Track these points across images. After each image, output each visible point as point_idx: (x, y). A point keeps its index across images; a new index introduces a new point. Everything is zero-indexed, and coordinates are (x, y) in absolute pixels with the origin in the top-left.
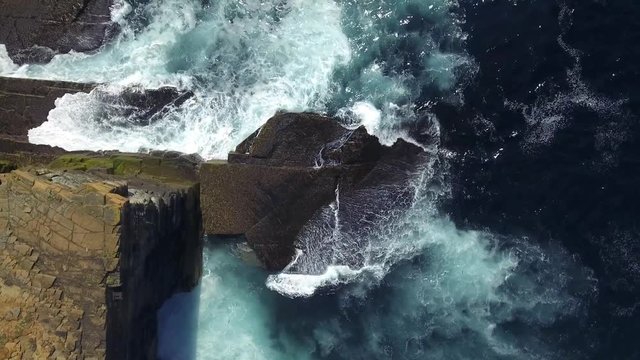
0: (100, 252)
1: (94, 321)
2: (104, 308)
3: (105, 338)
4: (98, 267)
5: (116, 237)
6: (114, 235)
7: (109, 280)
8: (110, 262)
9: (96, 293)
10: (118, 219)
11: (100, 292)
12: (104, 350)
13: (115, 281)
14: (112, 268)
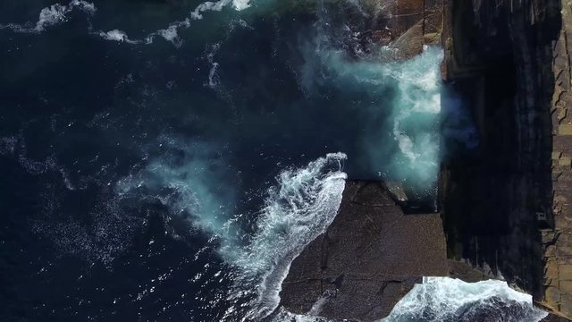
0: (562, 262)
1: (564, 199)
2: (556, 211)
3: (554, 183)
4: (563, 249)
5: (549, 276)
6: (550, 277)
7: (552, 236)
8: (553, 253)
9: (564, 225)
10: (548, 292)
11: (560, 225)
12: (554, 172)
13: (546, 235)
14: (551, 248)
